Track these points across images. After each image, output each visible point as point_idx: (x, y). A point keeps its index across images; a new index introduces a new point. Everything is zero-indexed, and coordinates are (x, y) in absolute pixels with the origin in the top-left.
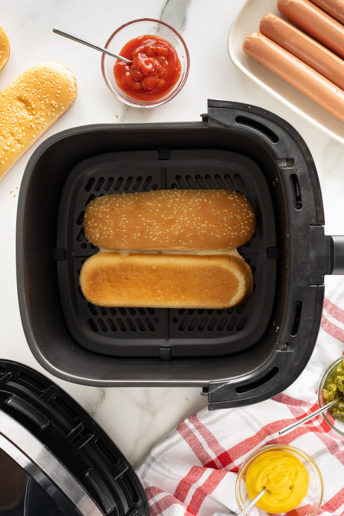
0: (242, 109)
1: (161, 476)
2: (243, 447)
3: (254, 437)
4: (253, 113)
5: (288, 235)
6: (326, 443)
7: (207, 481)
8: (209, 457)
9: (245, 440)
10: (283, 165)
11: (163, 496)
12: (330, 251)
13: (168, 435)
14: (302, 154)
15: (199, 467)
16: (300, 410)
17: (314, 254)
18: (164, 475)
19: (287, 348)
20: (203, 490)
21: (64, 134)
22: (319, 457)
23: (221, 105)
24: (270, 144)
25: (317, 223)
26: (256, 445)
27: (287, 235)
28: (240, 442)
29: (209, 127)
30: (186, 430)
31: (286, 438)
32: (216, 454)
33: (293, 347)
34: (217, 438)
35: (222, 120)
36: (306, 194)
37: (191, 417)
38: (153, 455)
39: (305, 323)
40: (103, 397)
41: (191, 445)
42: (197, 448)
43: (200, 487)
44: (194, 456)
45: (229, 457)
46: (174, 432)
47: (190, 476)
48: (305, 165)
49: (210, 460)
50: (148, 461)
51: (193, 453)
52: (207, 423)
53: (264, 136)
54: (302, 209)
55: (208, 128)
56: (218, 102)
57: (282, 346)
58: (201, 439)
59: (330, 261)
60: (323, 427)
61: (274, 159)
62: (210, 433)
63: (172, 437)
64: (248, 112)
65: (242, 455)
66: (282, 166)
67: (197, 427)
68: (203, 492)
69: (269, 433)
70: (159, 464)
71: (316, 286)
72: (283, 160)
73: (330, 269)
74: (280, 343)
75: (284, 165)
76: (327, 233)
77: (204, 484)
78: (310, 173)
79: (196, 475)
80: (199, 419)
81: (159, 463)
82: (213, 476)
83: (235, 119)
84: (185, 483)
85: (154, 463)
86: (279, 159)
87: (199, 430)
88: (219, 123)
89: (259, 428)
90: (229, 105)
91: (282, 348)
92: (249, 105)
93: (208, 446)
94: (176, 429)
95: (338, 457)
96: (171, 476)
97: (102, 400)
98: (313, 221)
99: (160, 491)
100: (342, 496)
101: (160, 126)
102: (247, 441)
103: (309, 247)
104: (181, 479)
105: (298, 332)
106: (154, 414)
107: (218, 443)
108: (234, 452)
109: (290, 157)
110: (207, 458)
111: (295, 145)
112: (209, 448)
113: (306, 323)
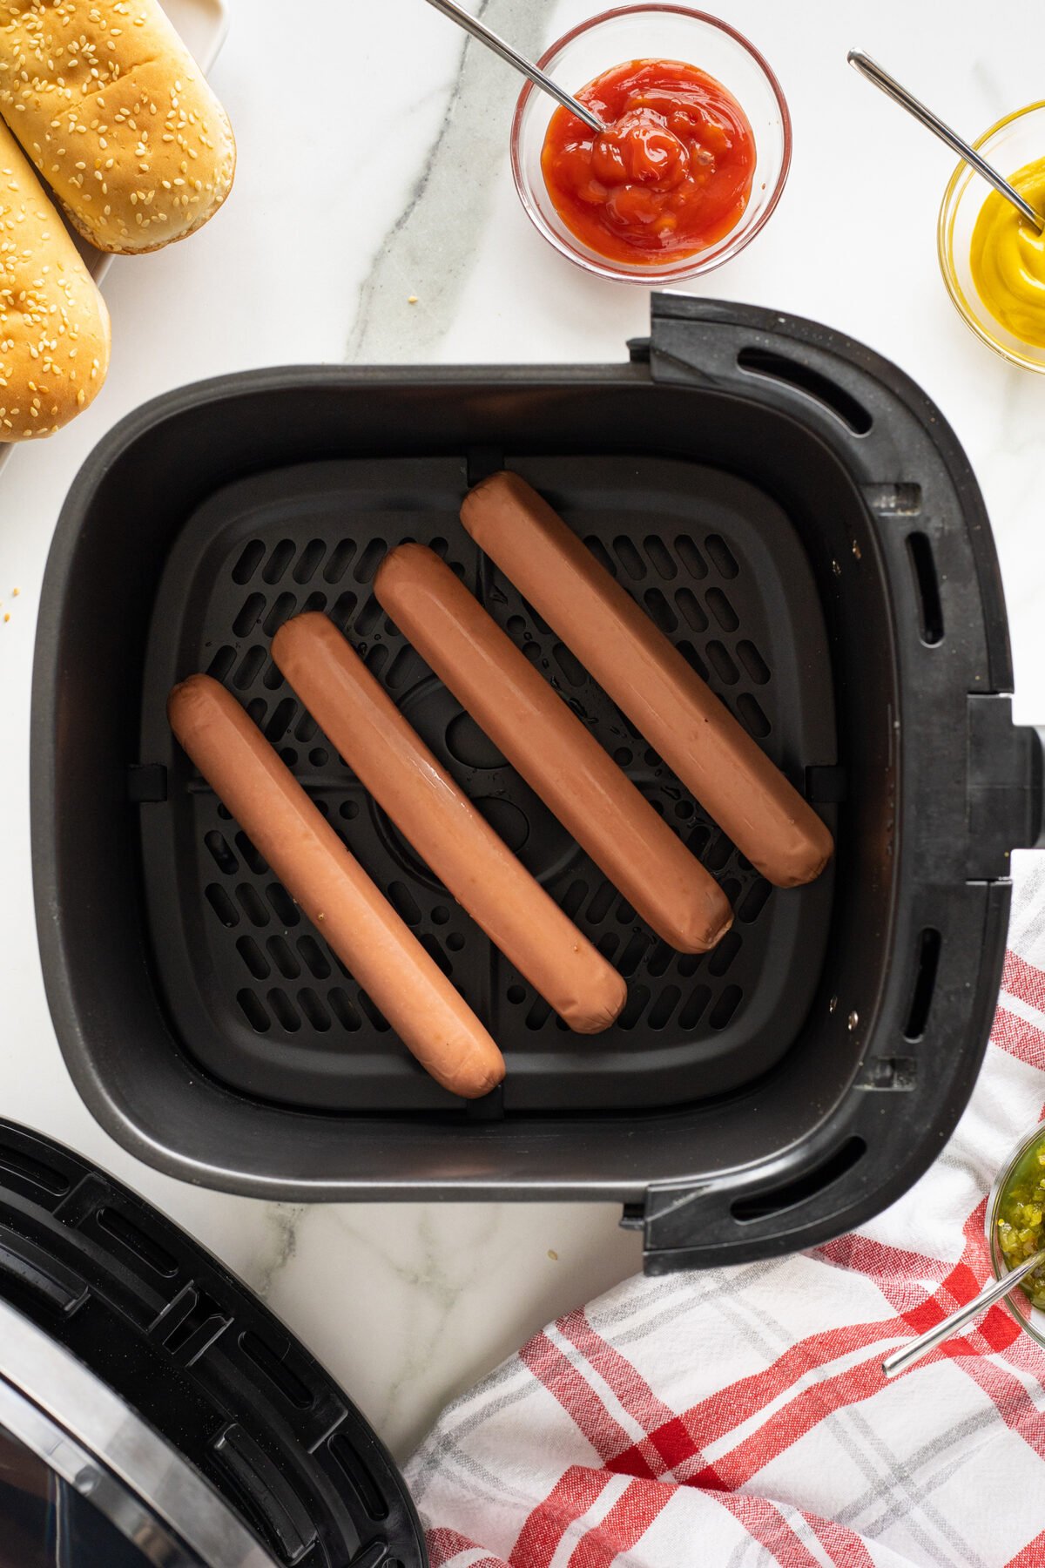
0: (760, 326)
1: (470, 1495)
2: (730, 1405)
3: (767, 1373)
4: (793, 338)
5: (897, 724)
6: (993, 1389)
7: (612, 1513)
8: (621, 1435)
9: (737, 1384)
10: (885, 504)
11: (473, 1561)
12: (1029, 776)
13: (492, 1372)
14: (944, 469)
15: (588, 1470)
16: (912, 1288)
17: (977, 784)
18: (479, 1493)
19: (892, 1077)
20: (603, 1539)
21: (192, 396)
22: (968, 1436)
23: (693, 310)
24: (845, 437)
25: (991, 686)
26: (771, 1399)
27: (893, 725)
28: (721, 1388)
29: (652, 379)
30: (550, 1357)
31: (867, 1376)
32: (645, 1428)
33: (912, 1074)
34: (647, 1379)
35: (697, 360)
36: (955, 598)
37: (566, 1318)
38: (445, 1432)
39: (949, 1000)
40: (287, 1251)
41: (565, 1402)
42: (586, 1410)
43: (593, 1530)
44: (575, 1434)
45: (685, 1436)
46: (512, 1362)
47: (560, 1499)
48: (954, 505)
49: (626, 1446)
50: (431, 1450)
51: (573, 1424)
52: (617, 1337)
53: (825, 413)
54: (944, 644)
55: (651, 383)
56: (683, 302)
57: (878, 1071)
58: (597, 1382)
59: (1029, 808)
60: (986, 1338)
61: (854, 487)
62: (627, 1365)
63: (506, 1378)
64: (776, 336)
65: (726, 1431)
66: (883, 506)
67: (585, 1349)
68: (605, 1546)
69: (814, 1362)
70: (464, 1458)
71: (984, 883)
72: (884, 487)
73: (1028, 831)
74: (871, 1061)
75: (888, 503)
76: (1020, 718)
77: (604, 1521)
78: (968, 530)
79: (580, 1494)
80: (592, 1325)
81: (466, 1456)
82: (632, 1498)
83: (736, 358)
84: (545, 1517)
85: (448, 1456)
86: (871, 484)
87: (591, 1358)
88: (686, 367)
89: (782, 1349)
90: (719, 313)
91: (878, 1077)
92: (779, 314)
93: (621, 1405)
94: (516, 1354)
95: (1026, 1434)
96: (501, 1496)
97: (285, 1259)
98: (978, 681)
99: (462, 1544)
100: (1042, 1556)
101: (498, 374)
102: (743, 1387)
103: (964, 761)
104: (535, 1506)
105: (926, 1027)
106: (449, 1300)
107: (651, 1394)
108: (701, 1420)
109: (908, 479)
110: (616, 1440)
111: (924, 443)
112: (623, 1410)
113: (953, 998)
